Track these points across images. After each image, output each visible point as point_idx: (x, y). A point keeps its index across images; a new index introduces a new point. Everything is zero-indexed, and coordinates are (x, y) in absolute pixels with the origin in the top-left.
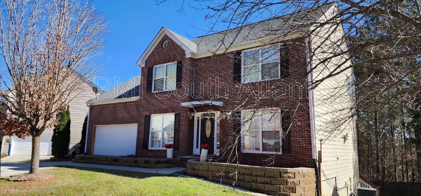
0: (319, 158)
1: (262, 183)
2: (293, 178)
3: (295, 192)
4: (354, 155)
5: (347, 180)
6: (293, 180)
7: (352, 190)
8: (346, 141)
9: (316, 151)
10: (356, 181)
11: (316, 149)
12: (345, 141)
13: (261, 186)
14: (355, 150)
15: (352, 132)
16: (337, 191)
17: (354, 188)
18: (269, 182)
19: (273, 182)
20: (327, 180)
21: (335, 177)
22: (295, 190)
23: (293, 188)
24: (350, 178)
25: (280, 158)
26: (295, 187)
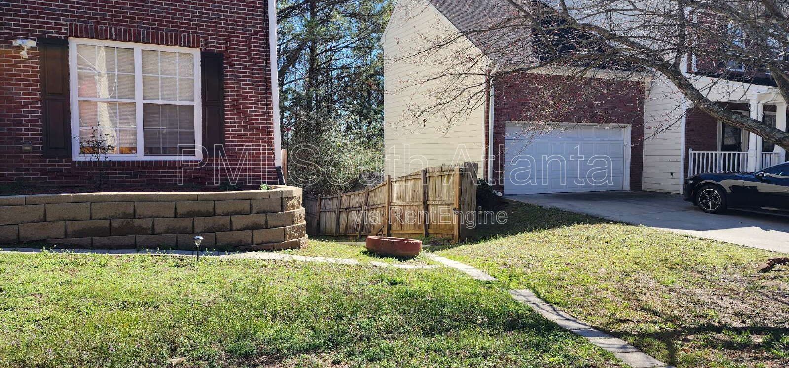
1: (246, 228)
13: (245, 236)
18: (263, 222)
19: (271, 222)
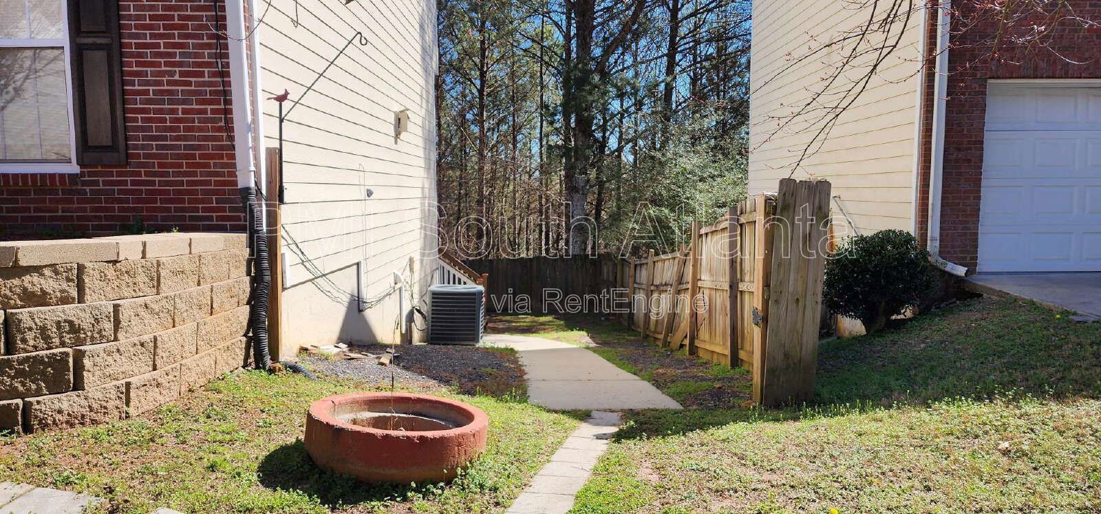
0: (269, 183)
2: (65, 300)
3: (78, 385)
4: (427, 185)
5: (400, 267)
6: (71, 311)
7: (416, 296)
8: (403, 136)
9: (256, 149)
10: (428, 266)
11: (256, 139)
12: (397, 135)
14: (428, 169)
15: (424, 110)
16: (360, 311)
17: (421, 291)
20: (319, 281)
21: (358, 264)
22: (79, 368)
23: (61, 361)
24: (411, 260)
25: (70, 192)
26: (79, 356)
